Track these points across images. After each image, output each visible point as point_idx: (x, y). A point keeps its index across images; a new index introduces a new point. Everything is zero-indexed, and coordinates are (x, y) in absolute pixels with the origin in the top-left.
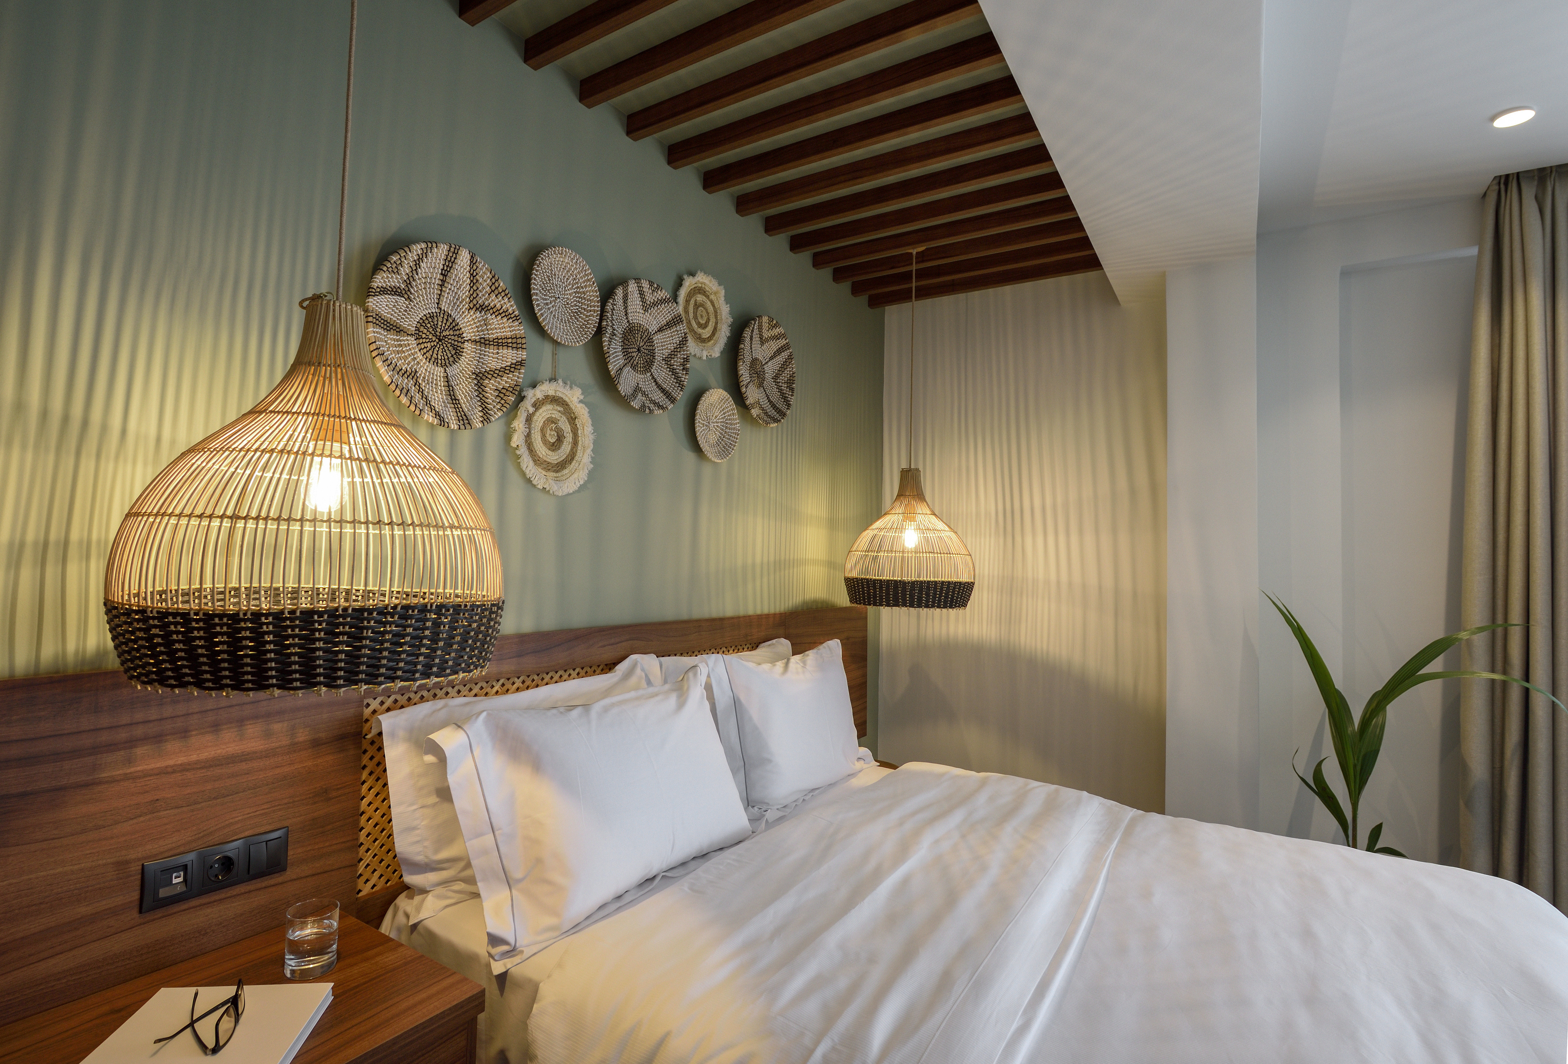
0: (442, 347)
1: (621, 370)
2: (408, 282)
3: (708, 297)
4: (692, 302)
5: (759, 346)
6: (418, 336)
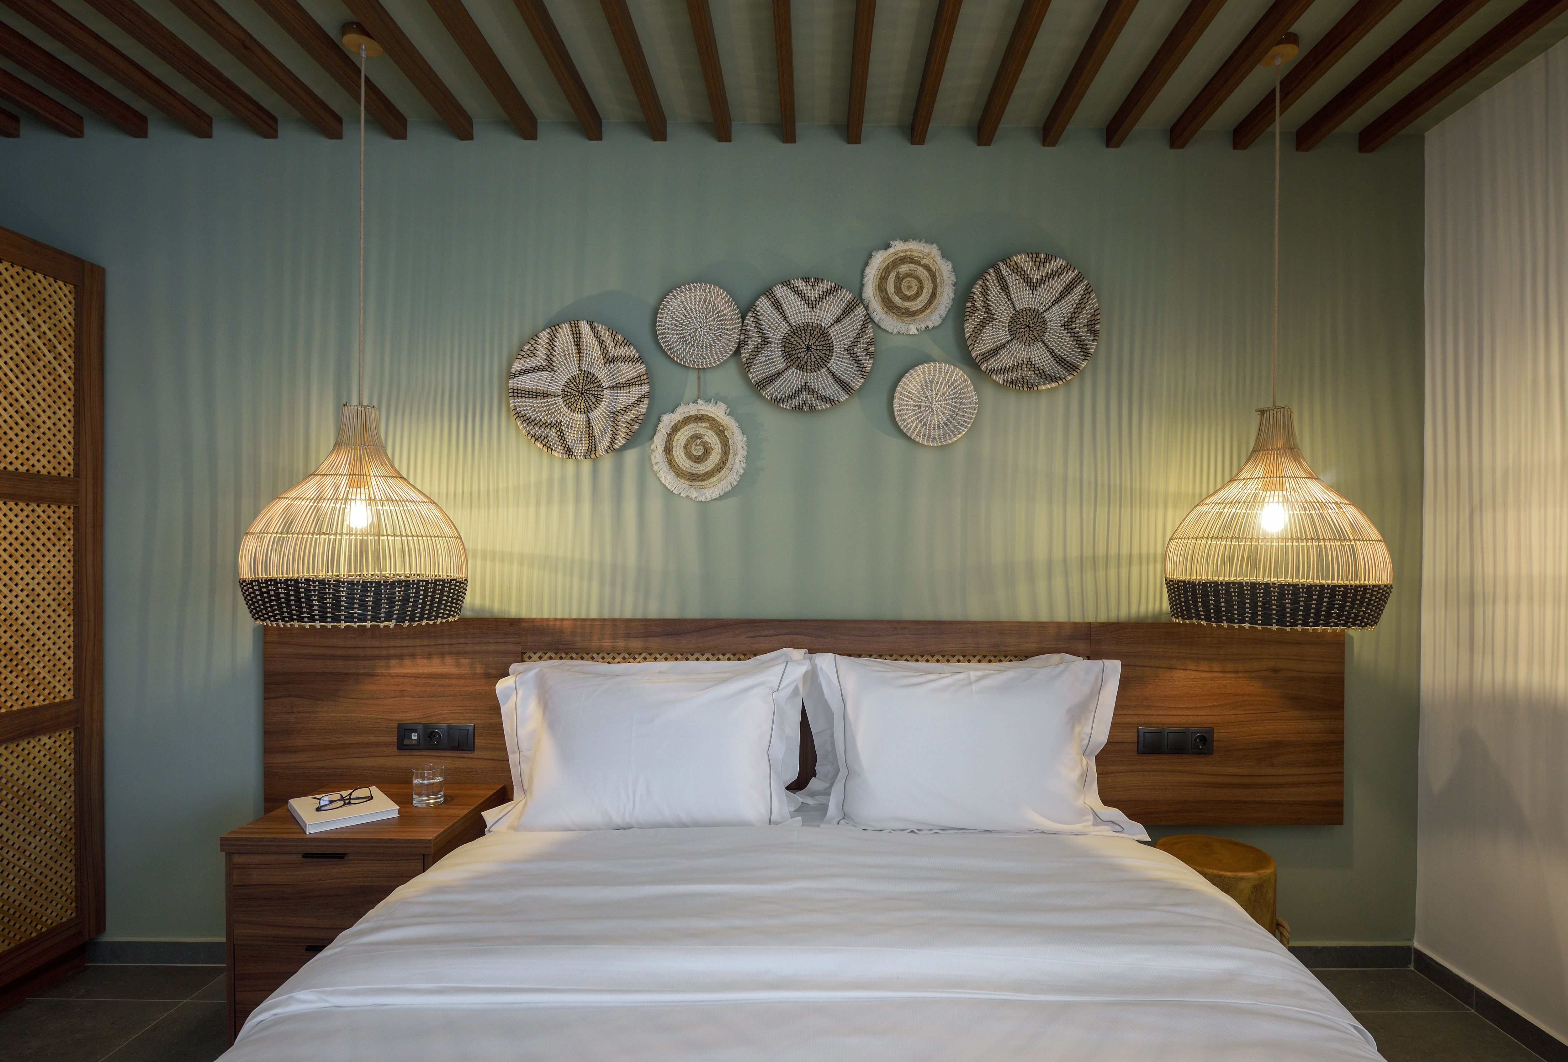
0: (584, 399)
1: (779, 374)
2: (549, 359)
3: (918, 263)
4: (892, 277)
5: (1027, 292)
6: (564, 395)
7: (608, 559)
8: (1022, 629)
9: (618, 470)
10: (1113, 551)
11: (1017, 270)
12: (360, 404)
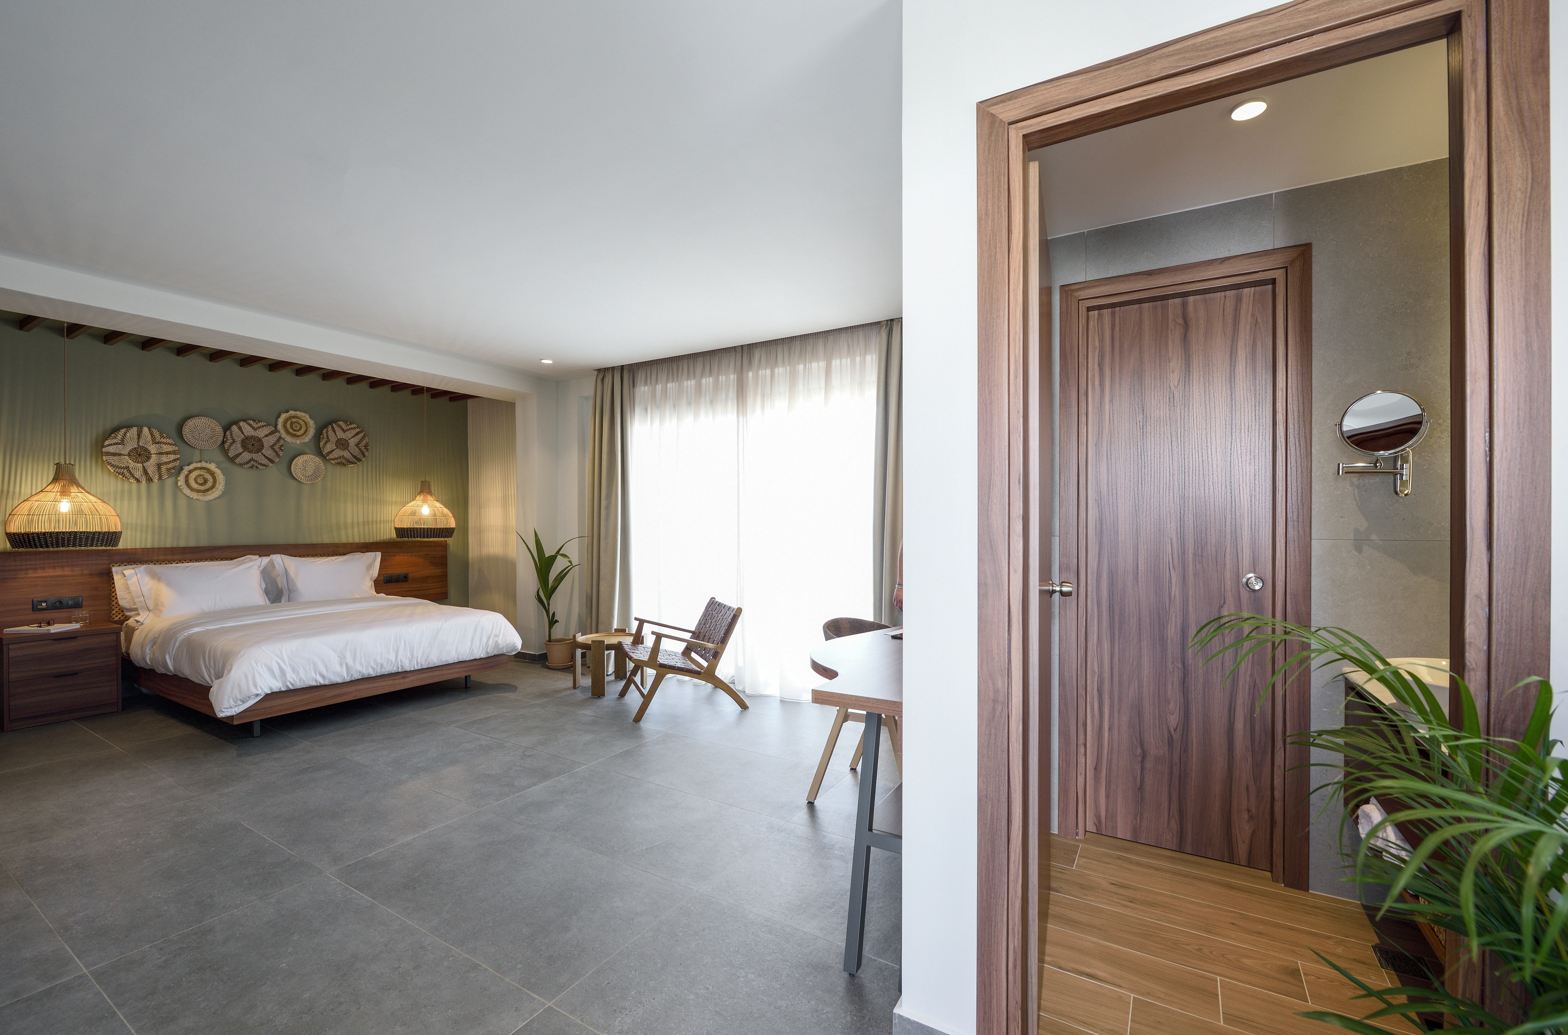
0: (141, 458)
1: (240, 454)
2: (122, 440)
3: (300, 419)
4: (289, 423)
5: (342, 433)
6: (129, 455)
7: (157, 523)
8: (345, 545)
9: (162, 488)
10: (374, 519)
11: (339, 426)
12: (65, 463)
